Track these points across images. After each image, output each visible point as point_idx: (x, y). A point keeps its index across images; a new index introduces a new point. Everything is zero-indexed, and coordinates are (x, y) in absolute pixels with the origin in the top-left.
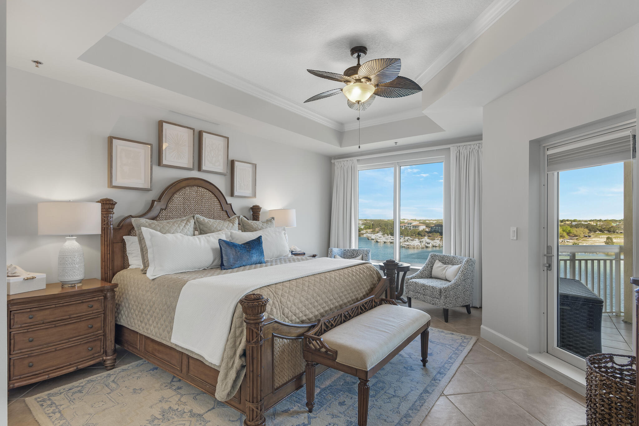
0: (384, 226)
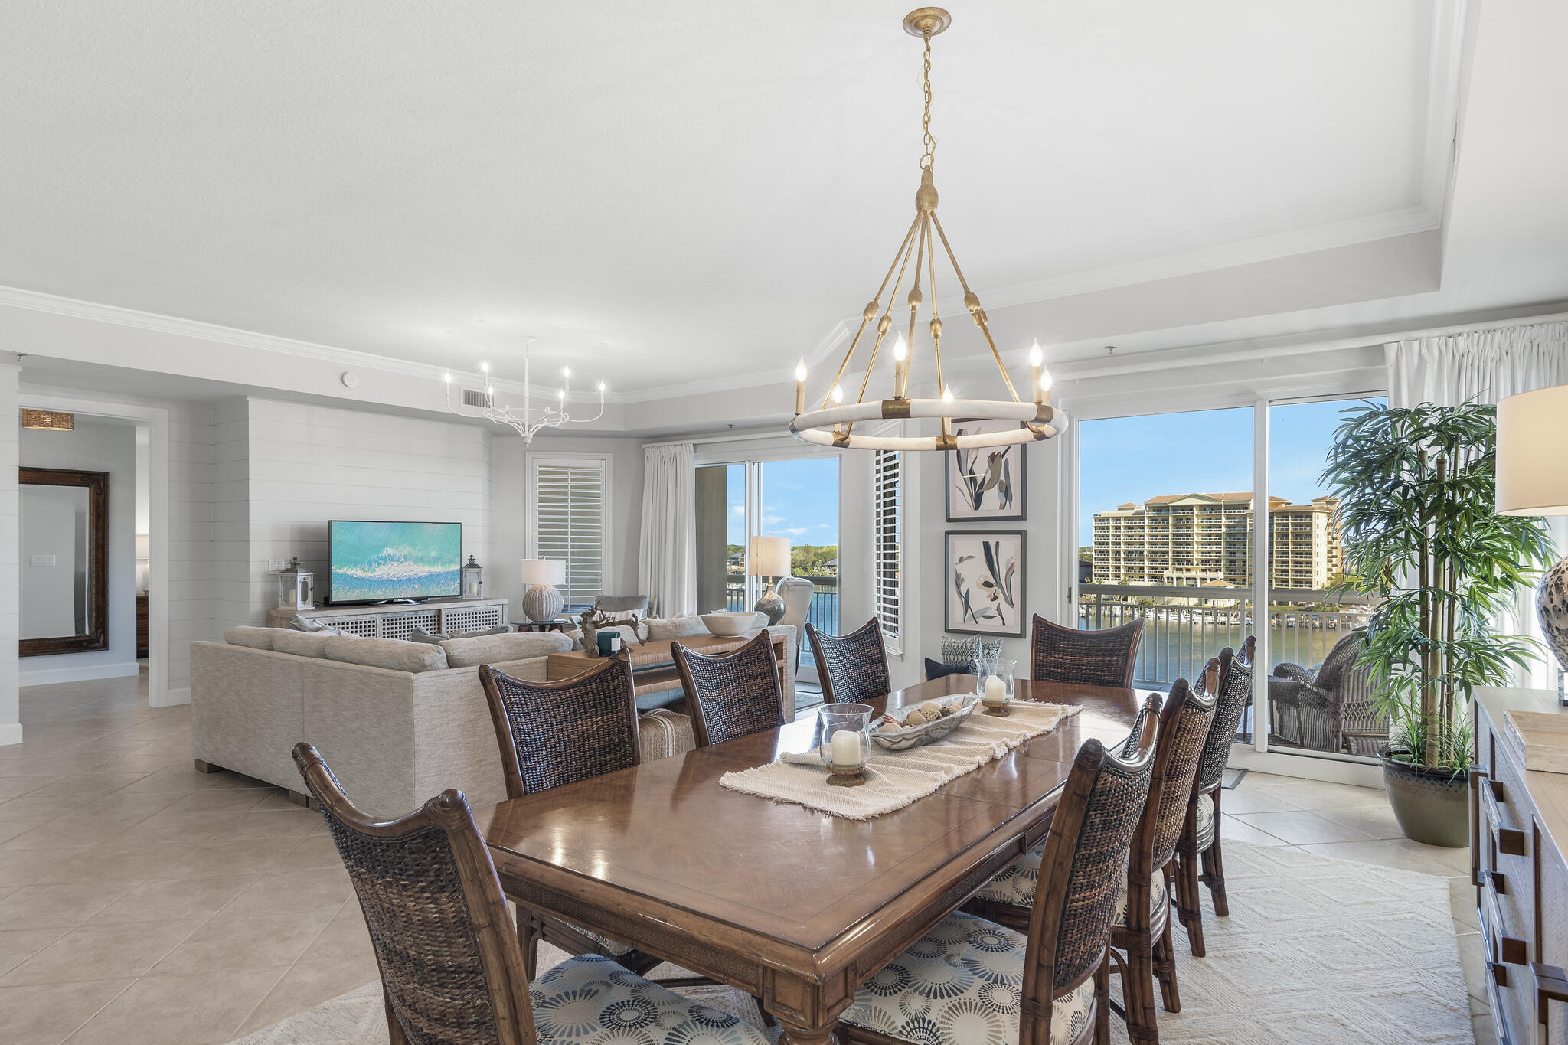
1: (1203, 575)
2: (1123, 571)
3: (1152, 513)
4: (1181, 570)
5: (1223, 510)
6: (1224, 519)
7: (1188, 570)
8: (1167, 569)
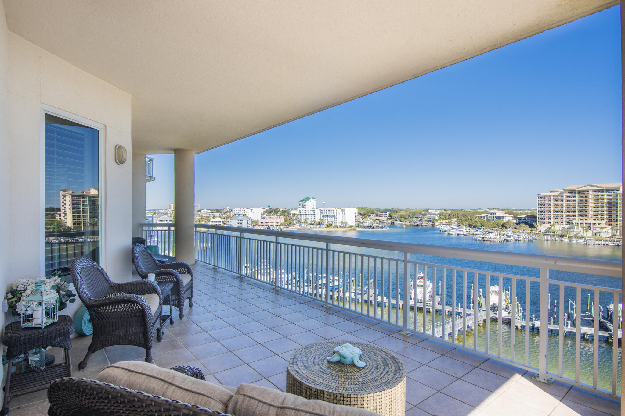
0: (462, 217)
1: (595, 222)
2: (552, 220)
3: (567, 194)
4: (583, 219)
5: (605, 192)
6: (605, 196)
7: (586, 220)
8: (575, 219)
